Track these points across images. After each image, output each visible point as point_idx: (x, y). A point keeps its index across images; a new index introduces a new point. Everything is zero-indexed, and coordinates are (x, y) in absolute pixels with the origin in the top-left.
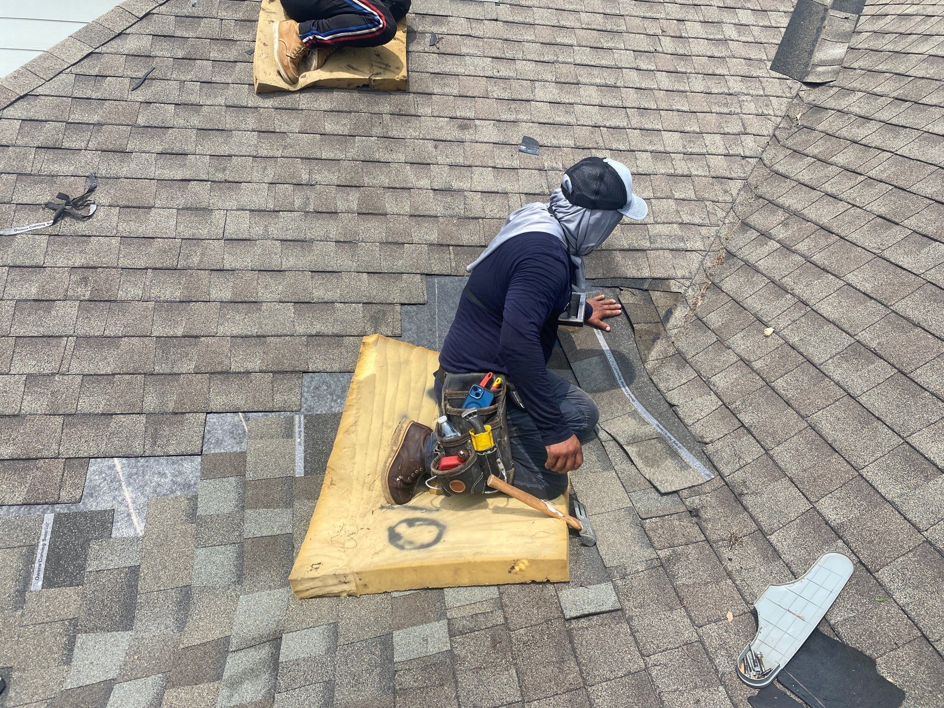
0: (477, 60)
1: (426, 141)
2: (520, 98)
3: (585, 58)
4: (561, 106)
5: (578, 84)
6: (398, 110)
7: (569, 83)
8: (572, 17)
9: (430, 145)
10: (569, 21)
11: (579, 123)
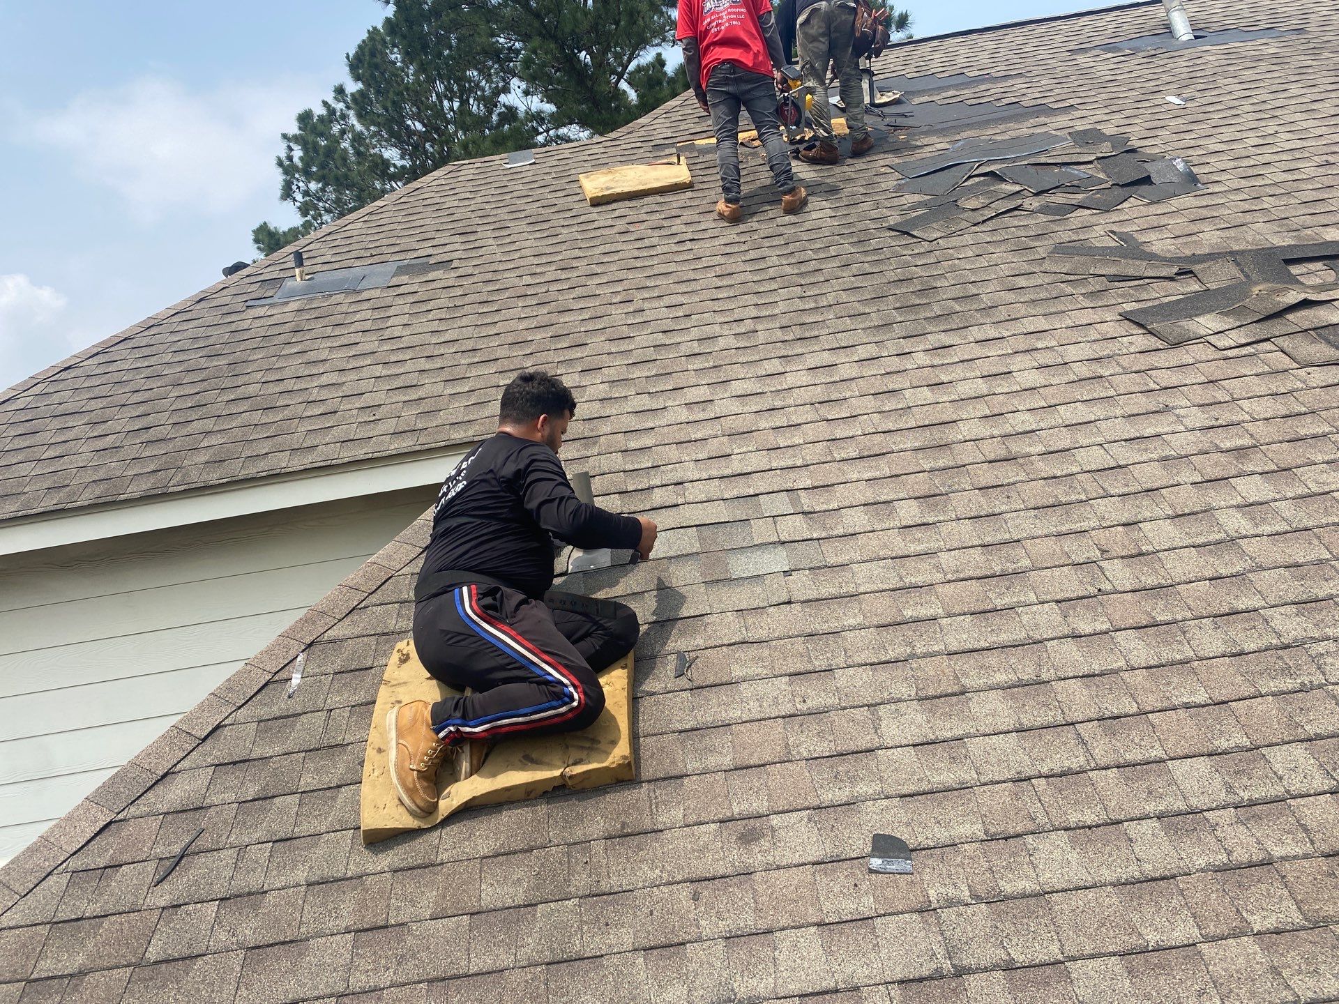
0: (761, 687)
1: (675, 887)
2: (853, 748)
3: (965, 636)
4: (939, 749)
5: (963, 693)
6: (619, 826)
7: (946, 696)
8: (925, 565)
9: (684, 892)
10: (920, 573)
11: (984, 779)
